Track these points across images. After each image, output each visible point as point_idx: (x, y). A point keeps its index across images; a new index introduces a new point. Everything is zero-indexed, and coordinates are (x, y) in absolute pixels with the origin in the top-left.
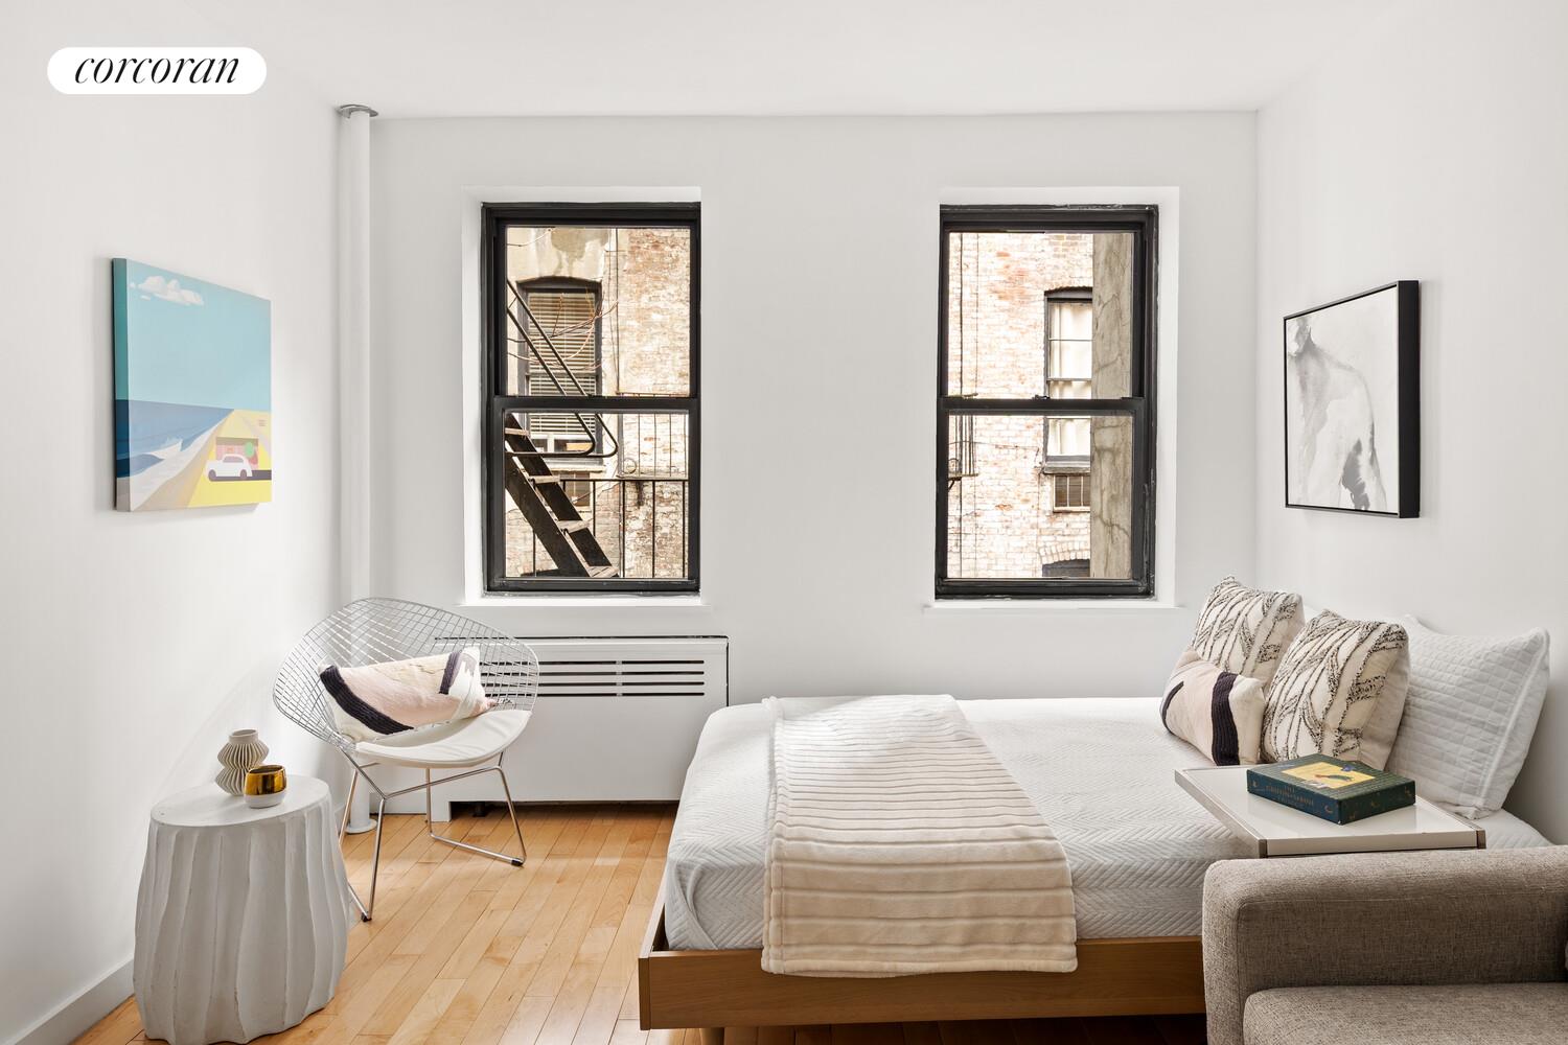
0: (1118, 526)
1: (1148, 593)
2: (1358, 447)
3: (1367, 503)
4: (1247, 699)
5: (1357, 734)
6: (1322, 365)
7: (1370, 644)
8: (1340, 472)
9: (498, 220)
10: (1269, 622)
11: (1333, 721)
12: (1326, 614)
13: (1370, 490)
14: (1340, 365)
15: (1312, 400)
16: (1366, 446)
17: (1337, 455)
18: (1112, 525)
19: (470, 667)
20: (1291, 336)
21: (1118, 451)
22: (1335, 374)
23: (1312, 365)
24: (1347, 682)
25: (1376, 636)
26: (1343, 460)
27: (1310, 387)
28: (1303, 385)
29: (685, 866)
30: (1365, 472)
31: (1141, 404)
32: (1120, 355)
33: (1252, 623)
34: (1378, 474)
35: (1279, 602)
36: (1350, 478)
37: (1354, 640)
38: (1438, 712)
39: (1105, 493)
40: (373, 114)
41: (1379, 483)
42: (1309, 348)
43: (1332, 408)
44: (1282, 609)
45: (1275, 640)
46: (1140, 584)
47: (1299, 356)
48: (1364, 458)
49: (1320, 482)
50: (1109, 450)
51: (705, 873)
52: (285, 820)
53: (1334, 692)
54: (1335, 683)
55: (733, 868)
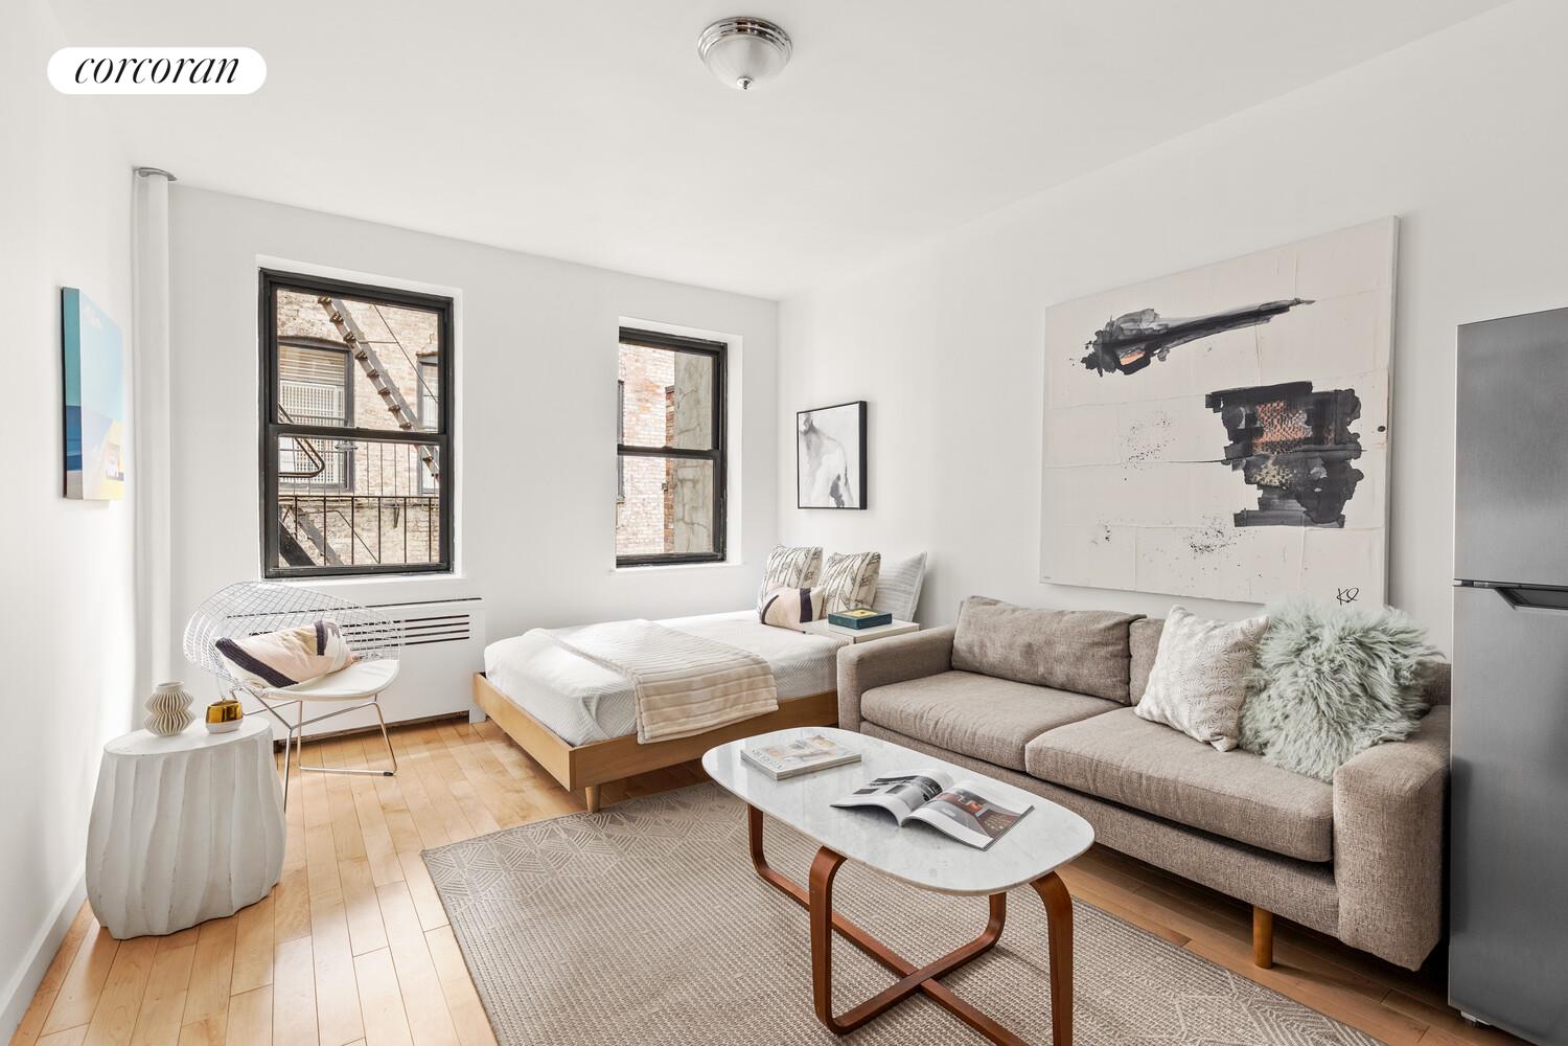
0: (698, 524)
1: (723, 559)
2: (839, 478)
3: (843, 503)
4: (818, 595)
5: (861, 602)
6: (819, 437)
7: (867, 562)
8: (829, 490)
9: (272, 282)
10: (809, 560)
11: (853, 598)
12: (836, 554)
13: (845, 498)
14: (829, 438)
15: (814, 455)
16: (842, 477)
17: (828, 482)
18: (693, 524)
19: (335, 631)
20: (801, 422)
21: (698, 481)
22: (826, 442)
23: (813, 437)
24: (859, 579)
25: (869, 558)
26: (831, 484)
27: (812, 448)
28: (809, 447)
29: (587, 698)
30: (842, 490)
31: (717, 454)
32: (699, 425)
33: (800, 562)
34: (849, 490)
35: (813, 551)
36: (834, 491)
37: (859, 561)
38: (888, 589)
39: (687, 507)
40: (171, 178)
41: (850, 495)
42: (811, 429)
43: (824, 459)
44: (814, 554)
45: (811, 570)
46: (718, 553)
47: (806, 433)
48: (841, 483)
49: (819, 494)
50: (689, 480)
51: (602, 699)
52: (255, 737)
53: (853, 584)
54: (854, 580)
55: (616, 694)
